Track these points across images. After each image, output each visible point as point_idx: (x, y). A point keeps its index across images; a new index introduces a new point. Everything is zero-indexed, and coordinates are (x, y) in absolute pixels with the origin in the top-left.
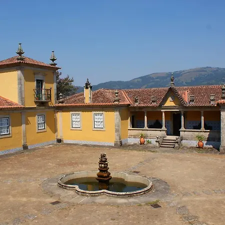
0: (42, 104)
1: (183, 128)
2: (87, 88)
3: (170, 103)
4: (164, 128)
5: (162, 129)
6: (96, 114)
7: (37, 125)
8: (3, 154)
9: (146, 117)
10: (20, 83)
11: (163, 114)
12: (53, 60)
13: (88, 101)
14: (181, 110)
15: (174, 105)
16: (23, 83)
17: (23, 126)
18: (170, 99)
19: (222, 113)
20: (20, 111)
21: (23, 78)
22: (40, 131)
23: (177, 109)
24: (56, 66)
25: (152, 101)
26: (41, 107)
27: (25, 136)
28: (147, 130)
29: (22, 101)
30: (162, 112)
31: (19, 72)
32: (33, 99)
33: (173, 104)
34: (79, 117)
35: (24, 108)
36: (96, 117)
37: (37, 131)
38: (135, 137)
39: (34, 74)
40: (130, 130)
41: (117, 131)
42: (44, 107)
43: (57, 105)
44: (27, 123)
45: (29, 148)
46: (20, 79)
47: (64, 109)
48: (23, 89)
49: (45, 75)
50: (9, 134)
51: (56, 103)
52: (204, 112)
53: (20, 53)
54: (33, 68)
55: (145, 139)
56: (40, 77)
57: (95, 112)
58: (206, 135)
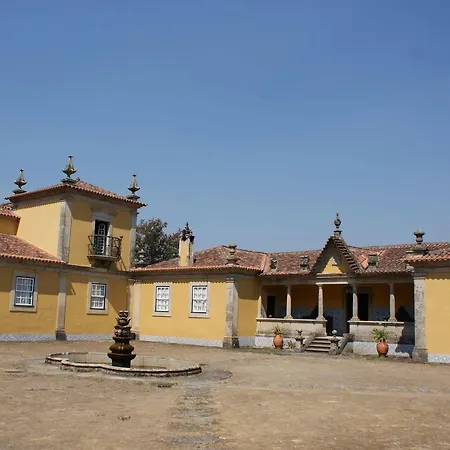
0: (101, 263)
1: (355, 318)
2: (184, 239)
3: (331, 268)
4: (321, 318)
5: (318, 319)
6: (196, 287)
7: (88, 300)
8: (15, 339)
9: (289, 296)
10: (64, 223)
11: (321, 291)
12: (133, 190)
13: (183, 262)
14: (352, 282)
15: (339, 272)
16: (68, 223)
17: (61, 296)
18: (332, 261)
19: (416, 282)
20: (58, 270)
21: (69, 214)
22: (93, 312)
23: (345, 279)
24: (139, 201)
25: (302, 266)
26: (100, 269)
27: (63, 316)
28: (290, 322)
29: (63, 253)
30: (318, 287)
31: (63, 204)
32: (87, 253)
33: (337, 271)
34: (168, 292)
35: (66, 266)
36: (195, 292)
37: (88, 311)
38: (267, 334)
39: (93, 210)
40: (261, 321)
41: (229, 318)
42: (105, 270)
43: (134, 269)
44: (69, 291)
45: (68, 338)
46: (64, 216)
47: (145, 277)
48: (67, 232)
49: (114, 215)
50: (33, 306)
51: (132, 266)
52: (395, 285)
53: (69, 172)
54: (90, 200)
55: (285, 340)
56: (103, 217)
57: (194, 283)
58: (398, 331)
